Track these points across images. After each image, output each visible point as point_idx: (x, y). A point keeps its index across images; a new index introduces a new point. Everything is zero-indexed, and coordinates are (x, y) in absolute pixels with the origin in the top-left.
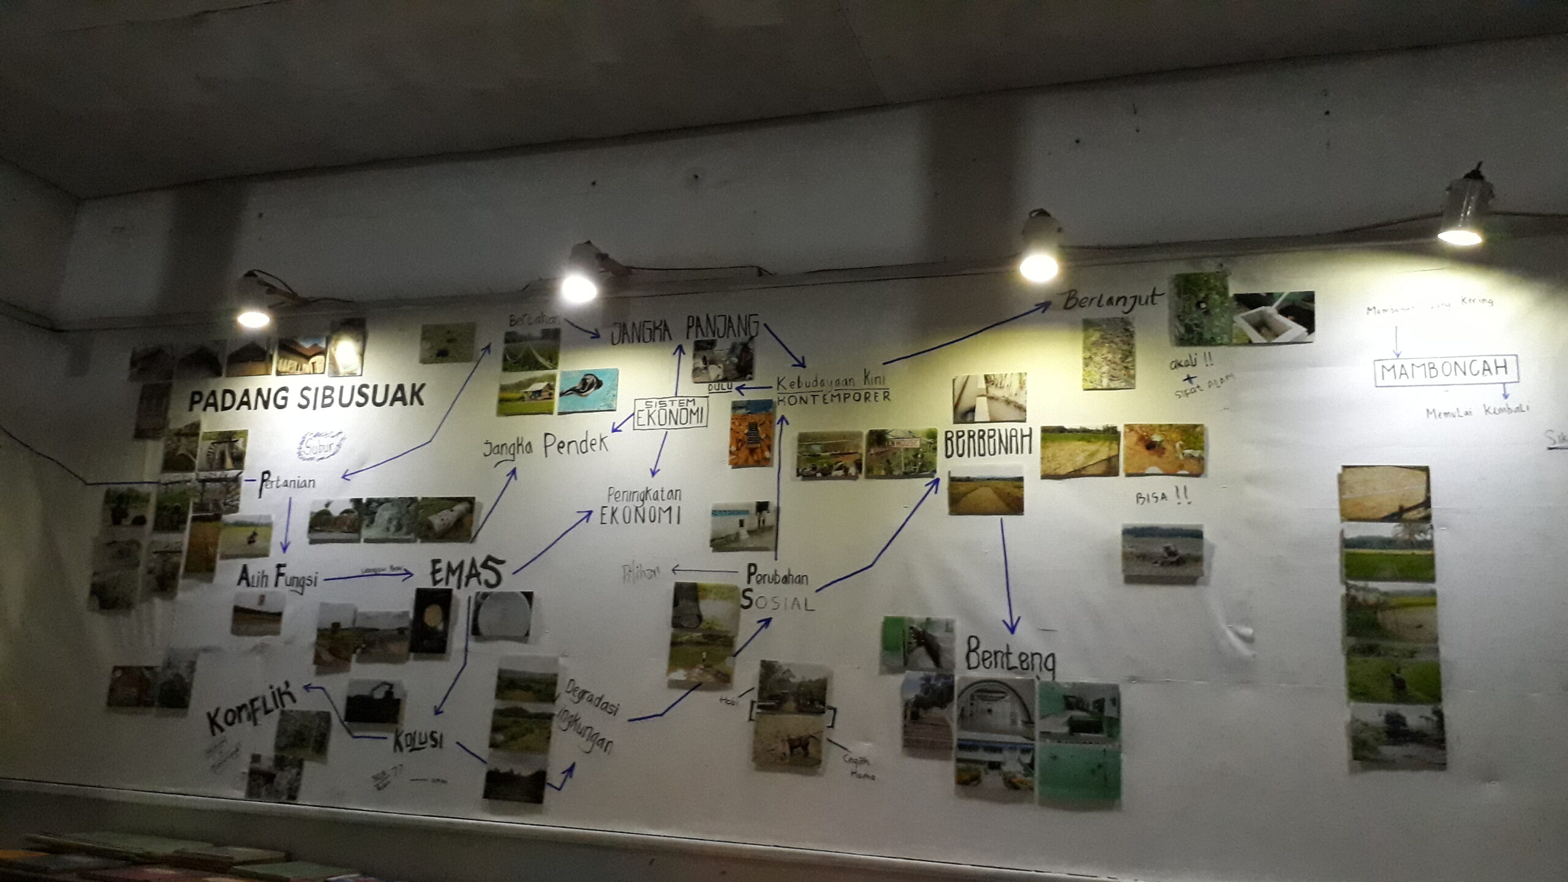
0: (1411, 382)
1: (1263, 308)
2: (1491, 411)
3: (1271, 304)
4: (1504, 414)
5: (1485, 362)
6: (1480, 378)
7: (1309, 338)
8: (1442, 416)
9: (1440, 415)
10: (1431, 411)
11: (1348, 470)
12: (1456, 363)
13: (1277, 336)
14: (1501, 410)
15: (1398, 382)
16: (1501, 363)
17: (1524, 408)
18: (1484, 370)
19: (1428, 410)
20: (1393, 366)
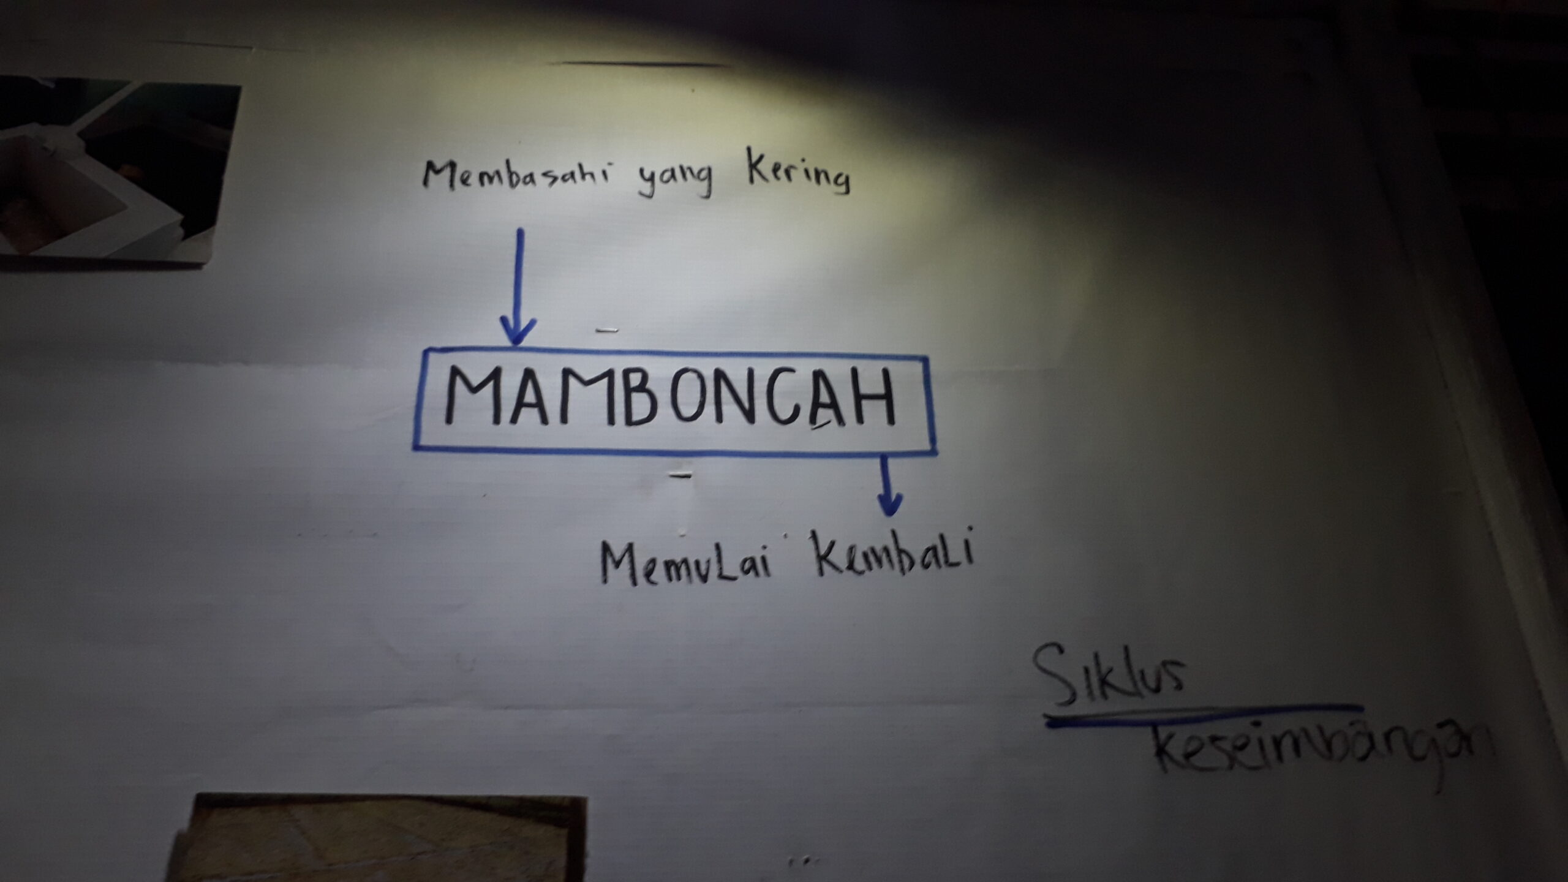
0: (555, 435)
1: (30, 130)
2: (839, 556)
3: (66, 120)
4: (885, 576)
5: (819, 375)
6: (799, 437)
7: (186, 251)
8: (659, 573)
9: (648, 574)
10: (618, 550)
11: (219, 819)
12: (719, 375)
13: (62, 233)
14: (874, 558)
15: (506, 434)
16: (872, 383)
17: (957, 553)
18: (816, 405)
19: (606, 548)
20: (496, 375)
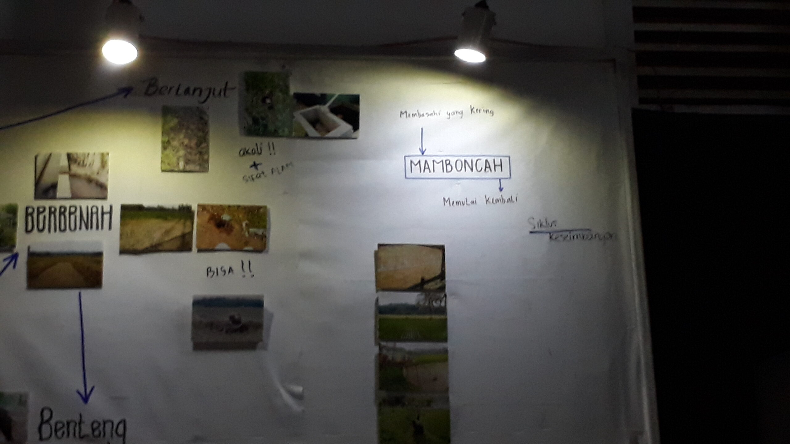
0: (432, 175)
1: (317, 107)
2: (491, 200)
3: (324, 103)
4: (499, 204)
5: (486, 161)
6: (483, 174)
7: (354, 135)
8: (455, 203)
9: (453, 204)
10: (447, 199)
11: (382, 248)
12: (465, 161)
13: (329, 131)
14: (497, 200)
15: (423, 175)
16: (498, 162)
17: (514, 199)
18: (486, 167)
19: (444, 199)
20: (419, 162)
